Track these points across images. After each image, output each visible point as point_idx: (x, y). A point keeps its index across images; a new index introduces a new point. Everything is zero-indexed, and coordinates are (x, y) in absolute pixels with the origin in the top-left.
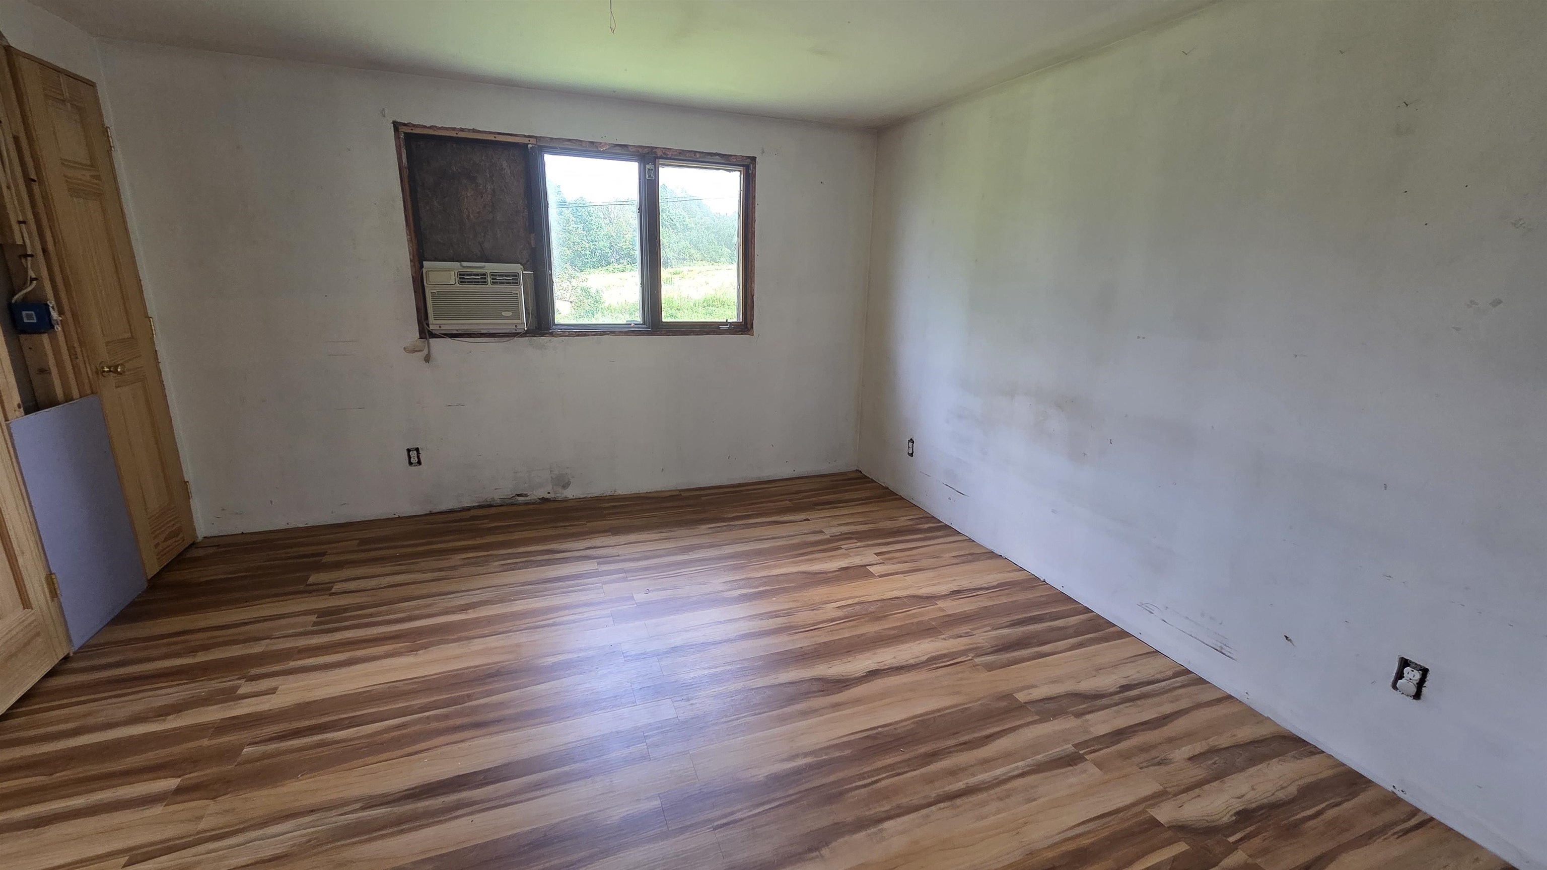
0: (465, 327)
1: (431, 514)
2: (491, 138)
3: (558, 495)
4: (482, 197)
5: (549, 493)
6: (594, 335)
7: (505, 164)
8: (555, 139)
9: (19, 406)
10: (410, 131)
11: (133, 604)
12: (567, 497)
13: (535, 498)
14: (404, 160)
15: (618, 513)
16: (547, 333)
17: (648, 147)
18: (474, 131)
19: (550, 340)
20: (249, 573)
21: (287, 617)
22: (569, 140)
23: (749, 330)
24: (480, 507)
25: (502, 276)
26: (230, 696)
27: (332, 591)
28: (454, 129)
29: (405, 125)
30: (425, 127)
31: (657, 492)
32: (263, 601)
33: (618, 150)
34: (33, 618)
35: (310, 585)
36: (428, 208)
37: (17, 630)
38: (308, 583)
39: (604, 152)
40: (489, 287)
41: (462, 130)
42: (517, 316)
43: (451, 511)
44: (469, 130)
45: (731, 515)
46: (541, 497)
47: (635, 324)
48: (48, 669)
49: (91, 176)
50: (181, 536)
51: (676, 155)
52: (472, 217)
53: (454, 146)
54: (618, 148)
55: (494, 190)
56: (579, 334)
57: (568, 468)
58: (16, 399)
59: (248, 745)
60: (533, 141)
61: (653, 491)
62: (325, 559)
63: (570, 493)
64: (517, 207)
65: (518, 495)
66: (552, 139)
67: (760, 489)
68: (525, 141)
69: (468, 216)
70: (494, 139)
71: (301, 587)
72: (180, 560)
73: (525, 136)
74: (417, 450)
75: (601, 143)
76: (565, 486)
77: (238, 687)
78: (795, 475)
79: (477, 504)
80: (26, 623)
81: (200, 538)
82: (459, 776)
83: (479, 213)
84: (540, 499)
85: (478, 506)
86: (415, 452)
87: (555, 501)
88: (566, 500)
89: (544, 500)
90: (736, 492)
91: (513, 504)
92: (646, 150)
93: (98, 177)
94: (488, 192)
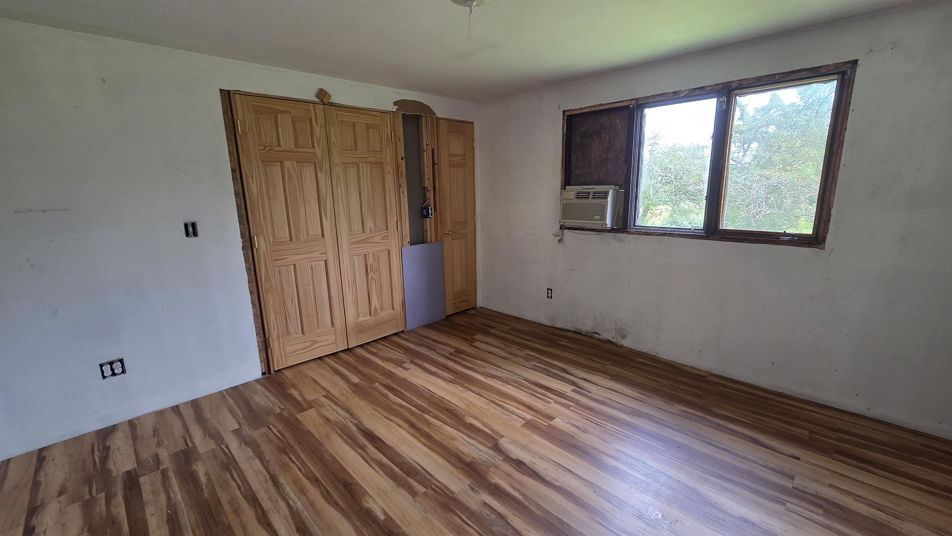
0: (579, 225)
1: (553, 327)
2: (609, 107)
3: (618, 341)
4: (603, 145)
5: (613, 338)
6: (657, 235)
7: (618, 121)
8: (649, 96)
9: (409, 242)
10: (570, 114)
11: (436, 322)
12: (623, 345)
13: (604, 338)
14: (565, 131)
15: (638, 368)
16: (625, 232)
17: (723, 83)
18: (601, 105)
19: (627, 236)
20: (467, 325)
21: (449, 347)
22: (659, 95)
23: (819, 243)
24: (575, 332)
25: (600, 193)
26: (399, 364)
27: (472, 344)
28: (590, 107)
29: (568, 111)
30: (576, 109)
31: (692, 367)
32: (454, 337)
33: (698, 92)
34: (393, 314)
35: (473, 339)
36: (576, 155)
37: (387, 315)
38: (473, 337)
39: (684, 97)
40: (590, 201)
41: (594, 106)
42: (603, 218)
43: (562, 329)
44: (598, 105)
45: (719, 411)
46: (608, 339)
47: (695, 229)
48: (395, 332)
49: (461, 159)
50: (468, 303)
51: (751, 83)
52: (596, 158)
53: (592, 116)
54: (698, 90)
55: (610, 140)
56: (646, 234)
57: (627, 325)
58: (409, 240)
59: (379, 383)
60: (634, 102)
61: (689, 365)
62: (492, 331)
63: (627, 343)
64: (622, 148)
65: (595, 333)
66: (646, 97)
67: (790, 405)
68: (629, 103)
69: (594, 158)
70: (610, 107)
71: (469, 338)
72: (464, 313)
73: (629, 100)
74: (551, 290)
75: (682, 91)
76: (624, 337)
77: (406, 363)
78: (868, 414)
79: (573, 330)
80: (391, 314)
81: (478, 306)
82: (379, 438)
83: (600, 154)
84: (607, 340)
85: (574, 331)
86: (550, 291)
87: (615, 345)
88: (622, 347)
89: (609, 342)
90: (766, 398)
91: (591, 337)
92: (720, 86)
93: (465, 159)
94: (606, 141)
